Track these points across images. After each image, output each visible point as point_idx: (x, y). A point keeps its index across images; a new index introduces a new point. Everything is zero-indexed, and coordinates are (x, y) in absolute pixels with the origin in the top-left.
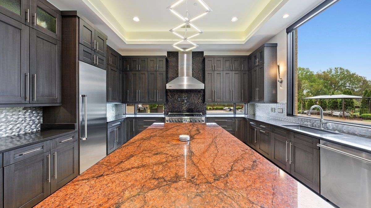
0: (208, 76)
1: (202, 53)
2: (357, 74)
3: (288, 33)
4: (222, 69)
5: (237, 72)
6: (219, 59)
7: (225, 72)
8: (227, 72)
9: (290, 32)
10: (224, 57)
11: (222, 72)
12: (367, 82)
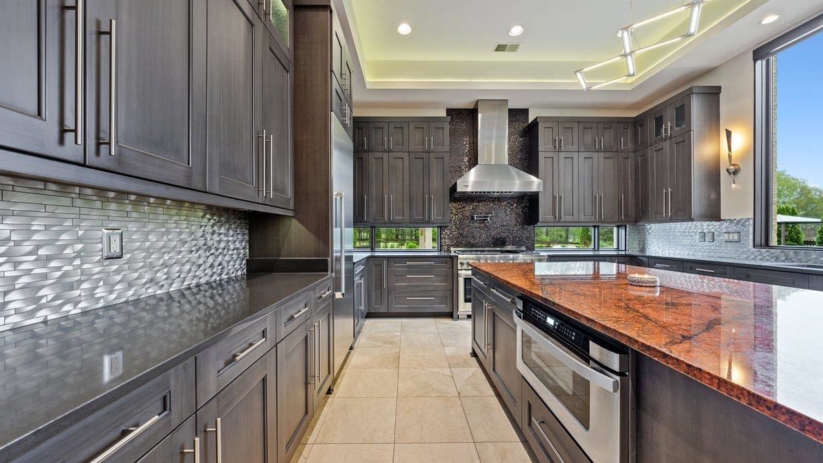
0: (545, 162)
1: (525, 112)
2: (786, 173)
3: (755, 60)
4: (575, 148)
5: (609, 154)
6: (568, 125)
7: (583, 155)
8: (588, 154)
9: (761, 58)
10: (579, 121)
11: (575, 155)
12: (809, 192)
